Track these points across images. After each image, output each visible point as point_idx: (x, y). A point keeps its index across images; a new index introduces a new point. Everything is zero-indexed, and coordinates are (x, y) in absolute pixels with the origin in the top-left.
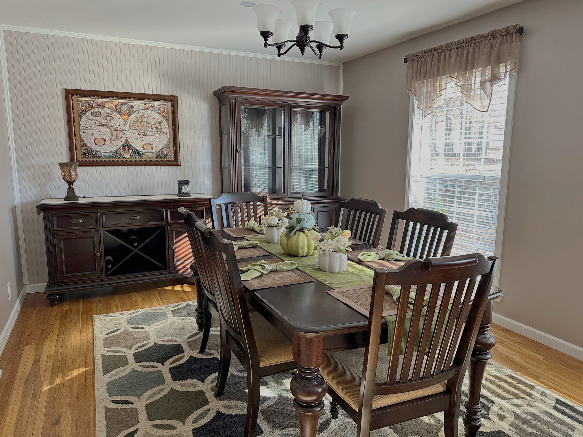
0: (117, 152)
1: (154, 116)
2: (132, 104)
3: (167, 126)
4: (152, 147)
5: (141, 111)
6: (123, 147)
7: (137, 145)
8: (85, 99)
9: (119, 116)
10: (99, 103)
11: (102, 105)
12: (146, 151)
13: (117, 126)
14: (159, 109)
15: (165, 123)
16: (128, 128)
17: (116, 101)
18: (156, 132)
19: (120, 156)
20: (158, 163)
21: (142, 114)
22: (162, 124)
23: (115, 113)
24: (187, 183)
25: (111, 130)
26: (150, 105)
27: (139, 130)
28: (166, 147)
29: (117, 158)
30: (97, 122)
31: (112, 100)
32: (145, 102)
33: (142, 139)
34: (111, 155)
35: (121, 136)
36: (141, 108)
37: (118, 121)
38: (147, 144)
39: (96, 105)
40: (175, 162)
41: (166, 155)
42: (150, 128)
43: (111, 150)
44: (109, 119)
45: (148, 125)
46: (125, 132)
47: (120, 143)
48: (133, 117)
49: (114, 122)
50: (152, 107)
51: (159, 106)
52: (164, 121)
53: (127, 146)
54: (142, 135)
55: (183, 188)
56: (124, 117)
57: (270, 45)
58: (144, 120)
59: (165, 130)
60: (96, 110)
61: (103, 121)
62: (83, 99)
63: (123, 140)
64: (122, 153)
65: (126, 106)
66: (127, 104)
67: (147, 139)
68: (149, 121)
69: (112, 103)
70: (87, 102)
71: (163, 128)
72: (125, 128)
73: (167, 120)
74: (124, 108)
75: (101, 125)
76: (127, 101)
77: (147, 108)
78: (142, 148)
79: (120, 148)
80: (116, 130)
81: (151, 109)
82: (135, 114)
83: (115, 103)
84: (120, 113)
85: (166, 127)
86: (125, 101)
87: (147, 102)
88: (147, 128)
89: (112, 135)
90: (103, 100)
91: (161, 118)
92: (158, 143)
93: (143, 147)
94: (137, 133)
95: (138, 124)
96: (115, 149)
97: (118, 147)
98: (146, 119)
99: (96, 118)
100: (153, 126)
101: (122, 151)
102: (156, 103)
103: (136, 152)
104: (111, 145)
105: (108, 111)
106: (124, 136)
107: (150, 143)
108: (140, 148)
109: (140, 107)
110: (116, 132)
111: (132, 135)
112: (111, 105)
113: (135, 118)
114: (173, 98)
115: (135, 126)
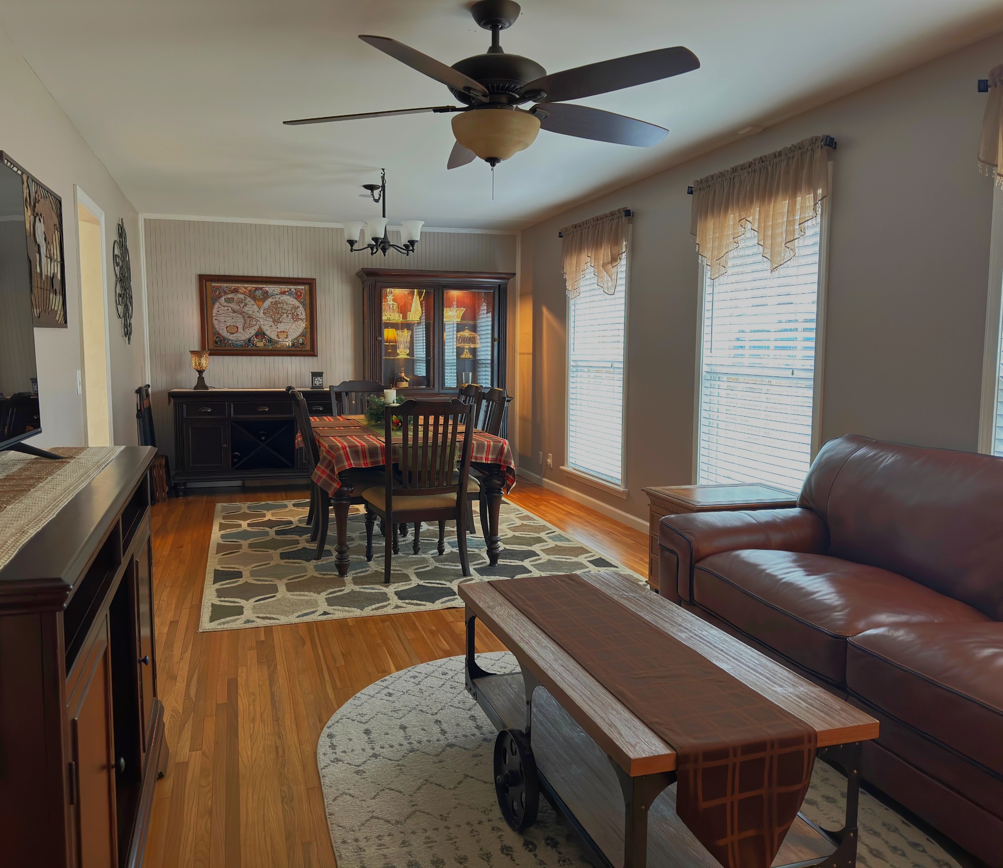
0: (249, 340)
1: (290, 301)
2: (267, 289)
3: (304, 313)
4: (287, 336)
5: (277, 296)
6: (257, 335)
7: (271, 333)
8: (219, 285)
9: (253, 302)
10: (233, 288)
11: (236, 291)
12: (280, 340)
13: (250, 312)
14: (296, 293)
15: (301, 309)
16: (262, 315)
17: (251, 286)
18: (291, 319)
19: (253, 345)
20: (294, 352)
21: (277, 299)
22: (298, 309)
23: (249, 299)
24: (320, 374)
25: (244, 317)
26: (286, 290)
27: (273, 317)
28: (302, 335)
29: (249, 347)
30: (230, 309)
31: (246, 286)
32: (281, 287)
33: (276, 327)
34: (244, 344)
35: (254, 323)
36: (276, 293)
37: (251, 308)
38: (281, 332)
39: (229, 291)
40: (312, 352)
41: (303, 344)
42: (285, 315)
43: (243, 338)
44: (242, 305)
45: (283, 311)
46: (258, 319)
47: (252, 331)
48: (267, 303)
49: (247, 309)
50: (288, 292)
51: (296, 290)
52: (301, 306)
53: (260, 334)
54: (276, 321)
55: (316, 379)
56: (258, 303)
57: (355, 250)
58: (279, 306)
59: (302, 316)
60: (230, 296)
61: (237, 307)
62: (217, 285)
63: (256, 328)
64: (255, 342)
65: (261, 291)
66: (261, 289)
67: (281, 327)
68: (285, 307)
69: (246, 288)
70: (221, 288)
71: (300, 314)
72: (259, 314)
73: (304, 305)
74: (259, 293)
75: (234, 311)
76: (262, 286)
77: (283, 293)
78: (276, 337)
79: (253, 336)
80: (249, 317)
81: (287, 293)
82: (270, 300)
83: (249, 288)
84: (254, 298)
85: (302, 312)
86: (260, 286)
87: (283, 287)
88: (282, 314)
89: (245, 322)
90: (237, 285)
91: (297, 303)
92: (294, 331)
93: (278, 335)
94: (271, 320)
95: (272, 310)
96: (248, 337)
97: (251, 335)
98: (282, 305)
99: (230, 305)
100: (289, 312)
101: (255, 339)
102: (292, 287)
103: (270, 340)
104: (244, 333)
105: (242, 296)
106: (258, 323)
107: (285, 331)
108: (273, 336)
109: (275, 291)
110: (249, 320)
111: (266, 323)
112: (245, 290)
113: (269, 304)
114: (311, 282)
115: (270, 312)
